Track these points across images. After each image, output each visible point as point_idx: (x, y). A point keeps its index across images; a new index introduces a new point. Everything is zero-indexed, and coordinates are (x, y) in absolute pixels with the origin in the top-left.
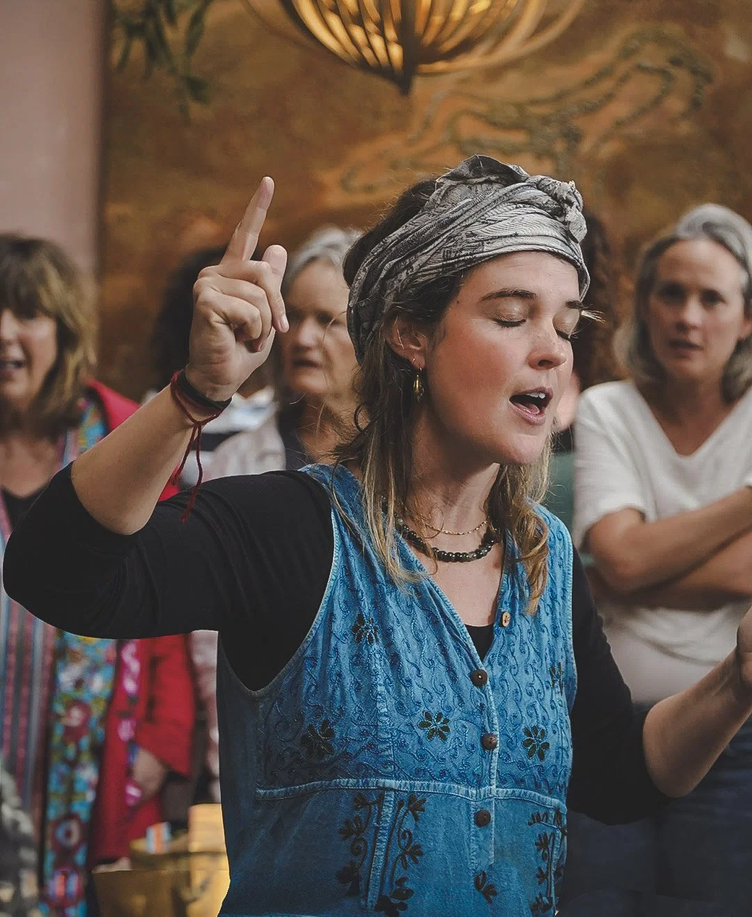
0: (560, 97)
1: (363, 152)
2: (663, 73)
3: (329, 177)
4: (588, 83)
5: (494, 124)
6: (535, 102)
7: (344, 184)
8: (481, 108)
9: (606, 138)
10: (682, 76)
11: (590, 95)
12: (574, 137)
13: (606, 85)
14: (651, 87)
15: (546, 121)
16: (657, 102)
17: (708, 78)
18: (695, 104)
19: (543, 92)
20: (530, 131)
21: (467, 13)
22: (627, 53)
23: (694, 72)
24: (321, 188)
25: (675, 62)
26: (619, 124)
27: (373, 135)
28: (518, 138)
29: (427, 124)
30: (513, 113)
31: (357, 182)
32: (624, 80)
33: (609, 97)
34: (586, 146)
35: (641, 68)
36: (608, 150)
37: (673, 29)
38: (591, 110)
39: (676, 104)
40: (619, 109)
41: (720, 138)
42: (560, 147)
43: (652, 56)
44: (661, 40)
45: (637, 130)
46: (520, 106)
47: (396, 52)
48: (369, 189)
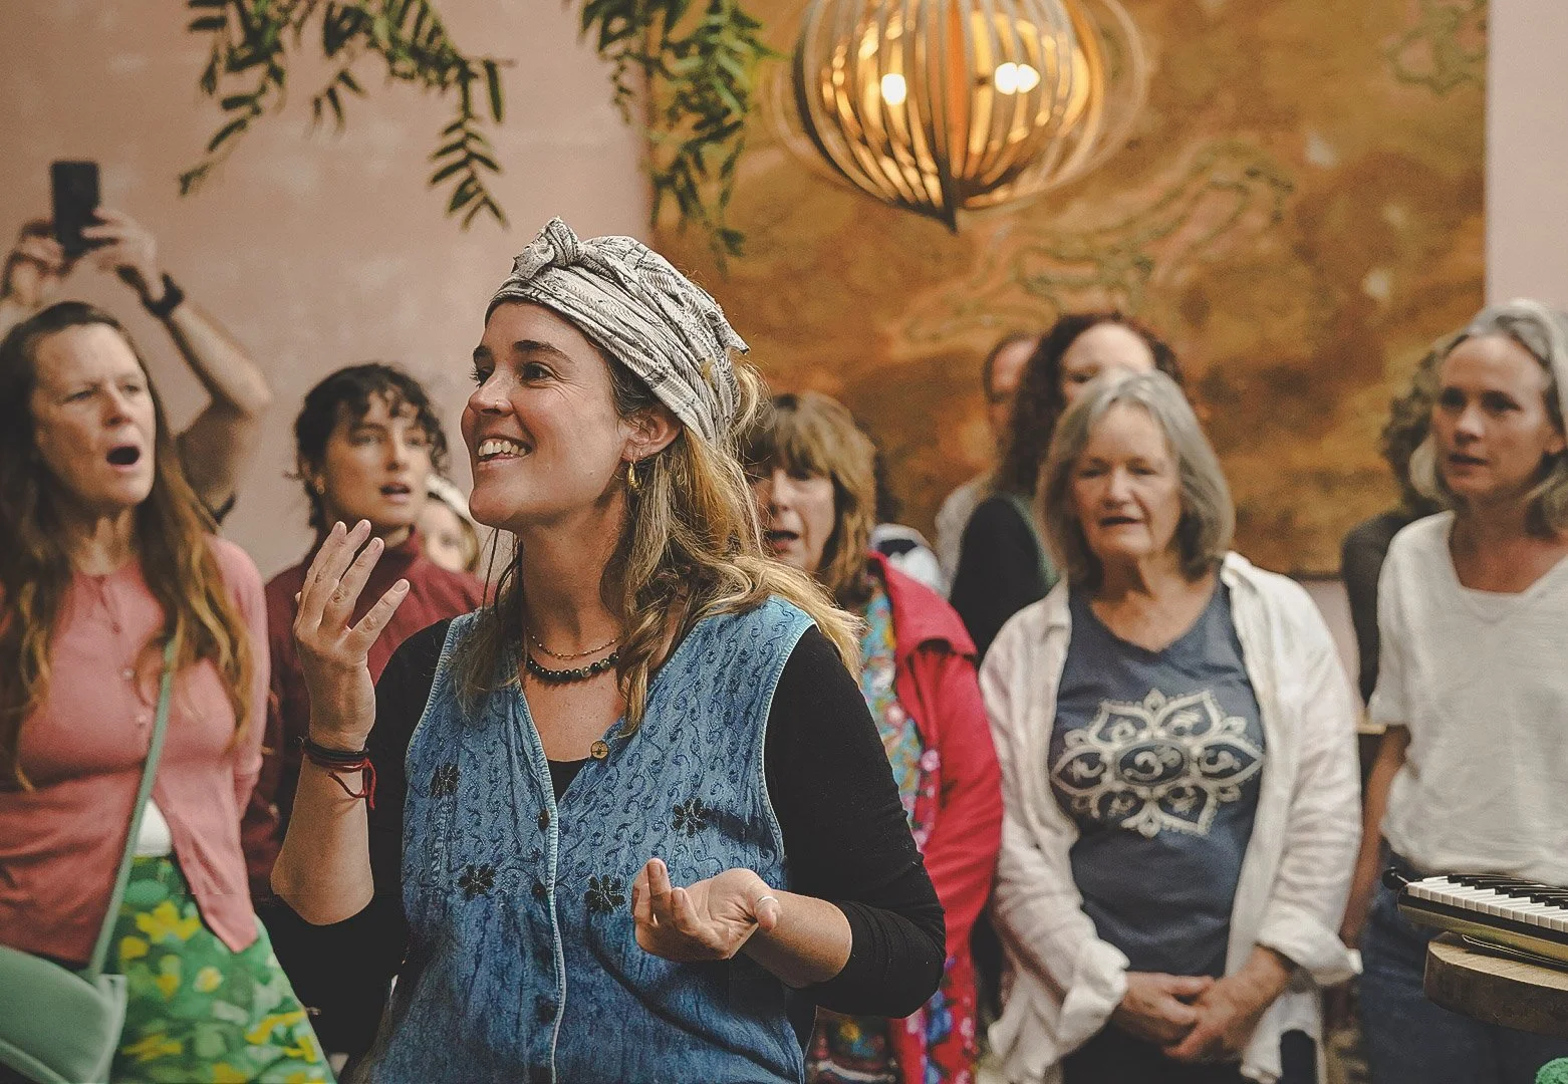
0: (1129, 223)
1: (925, 300)
2: (1240, 189)
3: (893, 328)
4: (1158, 207)
5: (1060, 259)
6: (1102, 232)
7: (908, 334)
8: (1044, 243)
9: (1180, 263)
10: (1261, 189)
11: (1160, 220)
12: (1145, 266)
13: (1178, 207)
14: (1227, 204)
15: (1115, 251)
16: (1234, 220)
17: (1289, 188)
18: (1277, 218)
19: (1110, 219)
20: (1100, 263)
21: (1006, 144)
22: (1199, 170)
23: (1274, 182)
24: (885, 340)
25: (1252, 174)
26: (1194, 247)
27: (935, 281)
28: (1087, 271)
29: (991, 264)
30: (1080, 246)
31: (922, 331)
32: (1197, 198)
33: (1181, 220)
34: (1159, 275)
35: (1216, 186)
36: (1184, 277)
37: (1248, 138)
38: (1163, 235)
39: (1255, 220)
40: (1194, 232)
41: (1305, 253)
42: (1132, 277)
43: (1227, 171)
44: (1235, 152)
45: (1213, 253)
46: (1086, 236)
47: (933, 185)
48: (935, 338)
